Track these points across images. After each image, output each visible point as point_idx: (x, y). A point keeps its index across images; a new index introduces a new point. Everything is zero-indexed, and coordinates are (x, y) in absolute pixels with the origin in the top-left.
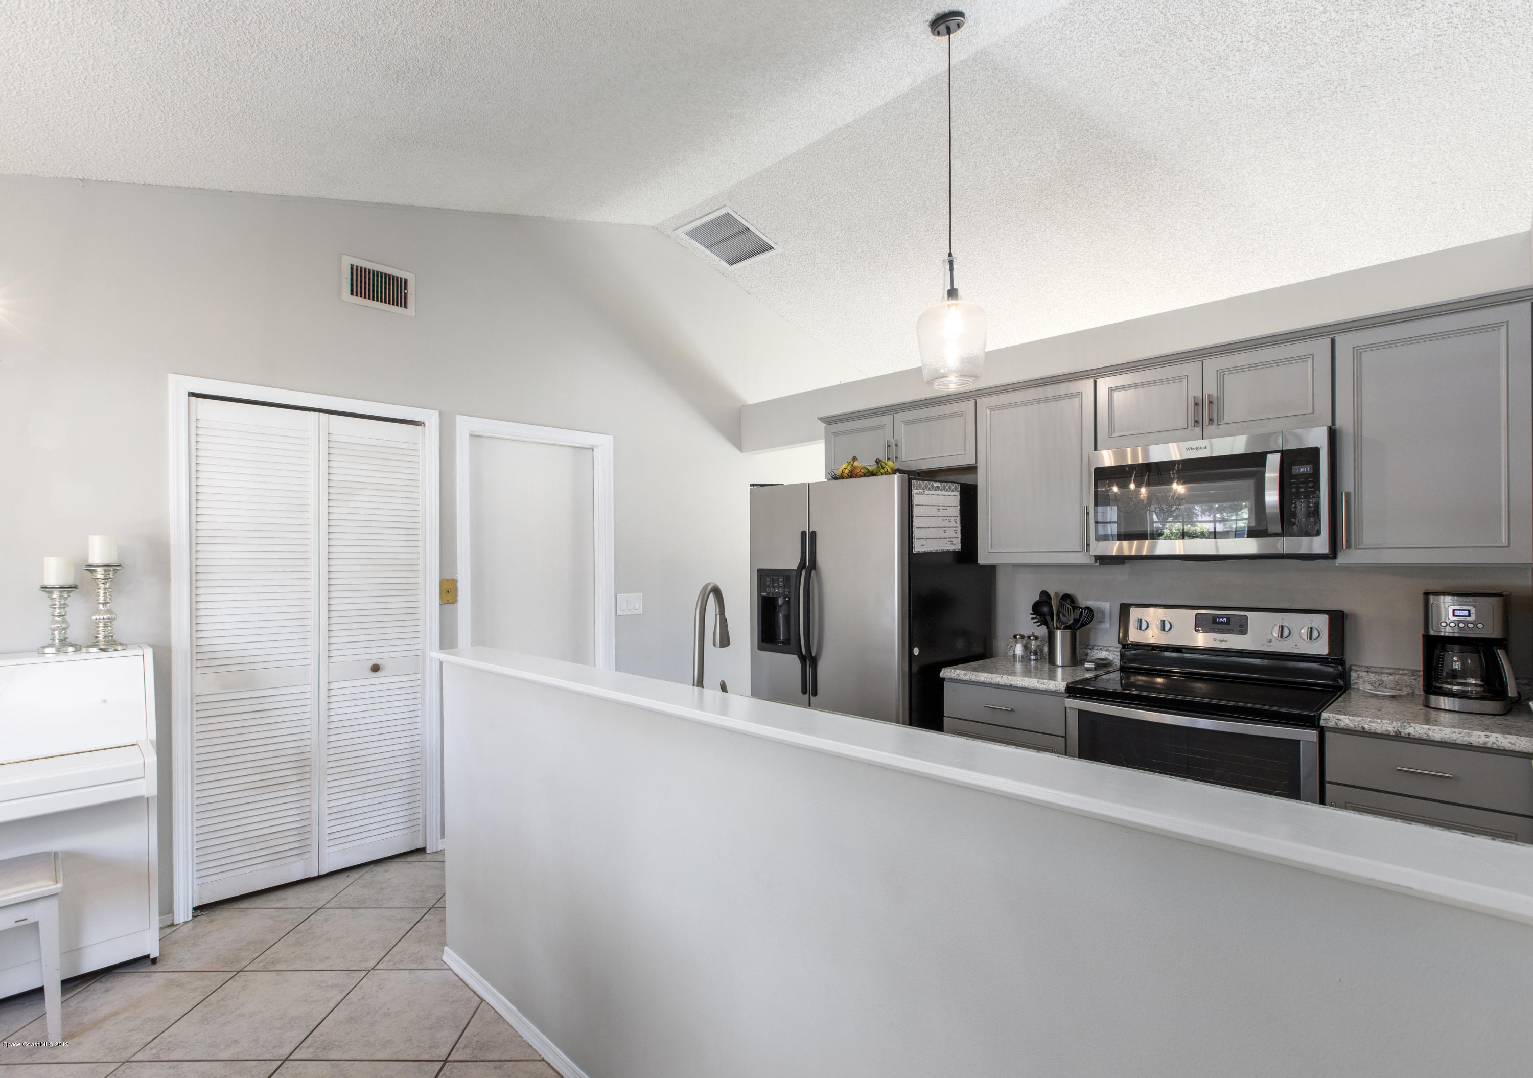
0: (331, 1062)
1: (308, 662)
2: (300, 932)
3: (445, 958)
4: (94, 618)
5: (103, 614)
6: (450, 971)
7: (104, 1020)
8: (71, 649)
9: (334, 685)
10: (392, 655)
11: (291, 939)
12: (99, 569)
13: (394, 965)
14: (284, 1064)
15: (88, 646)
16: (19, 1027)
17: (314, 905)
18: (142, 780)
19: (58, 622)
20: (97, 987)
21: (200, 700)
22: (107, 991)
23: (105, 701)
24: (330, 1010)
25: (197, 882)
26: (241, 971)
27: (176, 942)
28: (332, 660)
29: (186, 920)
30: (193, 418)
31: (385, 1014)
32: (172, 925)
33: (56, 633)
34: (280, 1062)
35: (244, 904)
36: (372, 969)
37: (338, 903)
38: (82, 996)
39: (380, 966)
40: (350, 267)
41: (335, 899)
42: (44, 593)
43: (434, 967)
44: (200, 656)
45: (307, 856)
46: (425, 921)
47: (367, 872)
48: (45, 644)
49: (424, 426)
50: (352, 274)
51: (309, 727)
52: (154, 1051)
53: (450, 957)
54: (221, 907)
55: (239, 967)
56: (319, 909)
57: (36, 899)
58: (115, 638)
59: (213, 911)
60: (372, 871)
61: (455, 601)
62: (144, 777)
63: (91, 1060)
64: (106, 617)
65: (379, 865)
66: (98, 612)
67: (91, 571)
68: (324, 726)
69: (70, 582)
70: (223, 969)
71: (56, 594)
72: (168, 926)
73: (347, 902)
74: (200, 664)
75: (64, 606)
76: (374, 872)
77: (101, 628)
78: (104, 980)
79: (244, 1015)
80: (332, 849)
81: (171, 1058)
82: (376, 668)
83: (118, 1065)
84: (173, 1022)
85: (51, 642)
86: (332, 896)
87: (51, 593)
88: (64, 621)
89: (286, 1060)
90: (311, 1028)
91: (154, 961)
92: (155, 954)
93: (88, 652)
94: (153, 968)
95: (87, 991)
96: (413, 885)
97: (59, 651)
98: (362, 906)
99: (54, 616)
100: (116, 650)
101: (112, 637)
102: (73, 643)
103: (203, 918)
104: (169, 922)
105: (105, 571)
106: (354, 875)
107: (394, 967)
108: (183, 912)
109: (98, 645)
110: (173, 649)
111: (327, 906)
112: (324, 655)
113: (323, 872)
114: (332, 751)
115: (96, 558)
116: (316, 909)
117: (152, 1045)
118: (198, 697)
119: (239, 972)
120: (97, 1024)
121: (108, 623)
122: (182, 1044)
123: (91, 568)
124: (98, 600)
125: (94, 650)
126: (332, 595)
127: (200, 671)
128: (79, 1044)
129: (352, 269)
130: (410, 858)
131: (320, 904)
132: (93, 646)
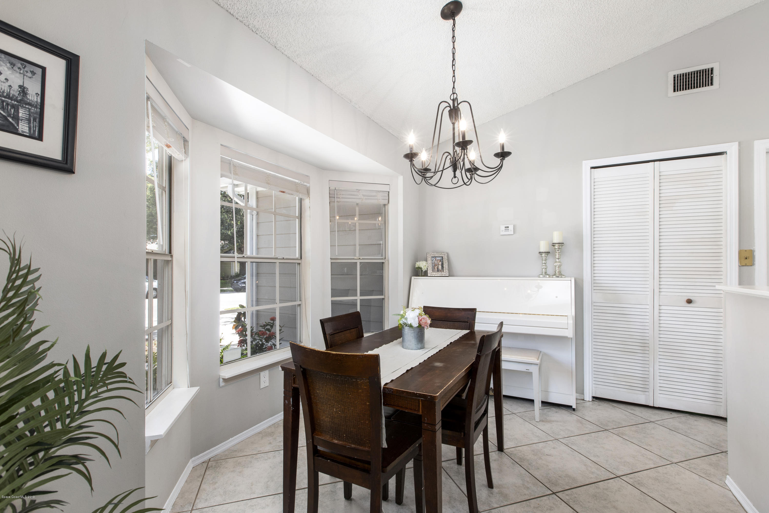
0: (641, 492)
1: (647, 293)
2: (639, 427)
3: (726, 482)
4: (555, 264)
5: (558, 263)
6: (730, 492)
7: (553, 421)
8: (548, 276)
9: (662, 307)
10: (701, 295)
11: (634, 428)
12: (556, 245)
13: (689, 468)
14: (617, 478)
15: (553, 275)
16: (530, 410)
17: (648, 419)
18: (567, 330)
19: (544, 266)
20: (554, 409)
21: (595, 304)
22: (556, 412)
23: (557, 297)
24: (646, 469)
25: (594, 385)
26: (607, 430)
27: (584, 407)
28: (662, 294)
29: (589, 400)
30: (593, 178)
31: (677, 488)
32: (583, 400)
33: (543, 270)
34: (615, 476)
35: (615, 405)
36: (675, 463)
37: (663, 424)
38: (549, 410)
39: (680, 464)
40: (673, 77)
41: (661, 421)
42: (540, 255)
43: (718, 483)
44: (595, 285)
45: (647, 393)
46: (718, 457)
47: (683, 416)
48: (540, 274)
49: (726, 154)
50: (674, 80)
51: (648, 327)
52: (567, 442)
53: (730, 481)
54: (605, 401)
55: (607, 428)
56: (651, 422)
57: (532, 364)
58: (562, 273)
59: (601, 402)
60: (687, 417)
61: (752, 264)
62: (567, 329)
63: (546, 432)
64: (558, 264)
65: (692, 416)
66: (556, 262)
67: (554, 246)
68: (657, 328)
69: (547, 251)
70: (600, 426)
71: (543, 255)
72: (582, 400)
73: (668, 425)
74: (595, 288)
75: (546, 260)
76: (688, 418)
77: (557, 269)
78: (556, 408)
79: (604, 448)
80: (661, 395)
81: (572, 448)
82: (689, 301)
83: (554, 439)
84: (576, 435)
85: (542, 273)
86: (660, 419)
87: (541, 254)
88: (546, 266)
89: (619, 477)
90: (634, 471)
91: (574, 410)
92: (574, 407)
93: (553, 277)
94: (573, 412)
95: (550, 409)
96: (713, 435)
97: (544, 277)
98: (676, 431)
99: (543, 263)
100: (562, 277)
101: (561, 272)
102: (549, 274)
103: (596, 402)
104: (583, 398)
105: (559, 245)
106: (675, 415)
107: (689, 469)
108: (588, 397)
109: (556, 275)
110: (584, 280)
111: (656, 422)
112: (657, 290)
113: (656, 405)
114: (661, 343)
115: (555, 241)
116: (649, 421)
117: (567, 439)
118: (595, 303)
119: (606, 430)
120: (550, 421)
121: (560, 266)
122: (577, 445)
123: (554, 245)
124: (556, 257)
125: (554, 277)
126: (662, 258)
127: (595, 291)
128: (544, 425)
129: (674, 77)
130: (714, 420)
131: (652, 420)
132: (554, 275)
